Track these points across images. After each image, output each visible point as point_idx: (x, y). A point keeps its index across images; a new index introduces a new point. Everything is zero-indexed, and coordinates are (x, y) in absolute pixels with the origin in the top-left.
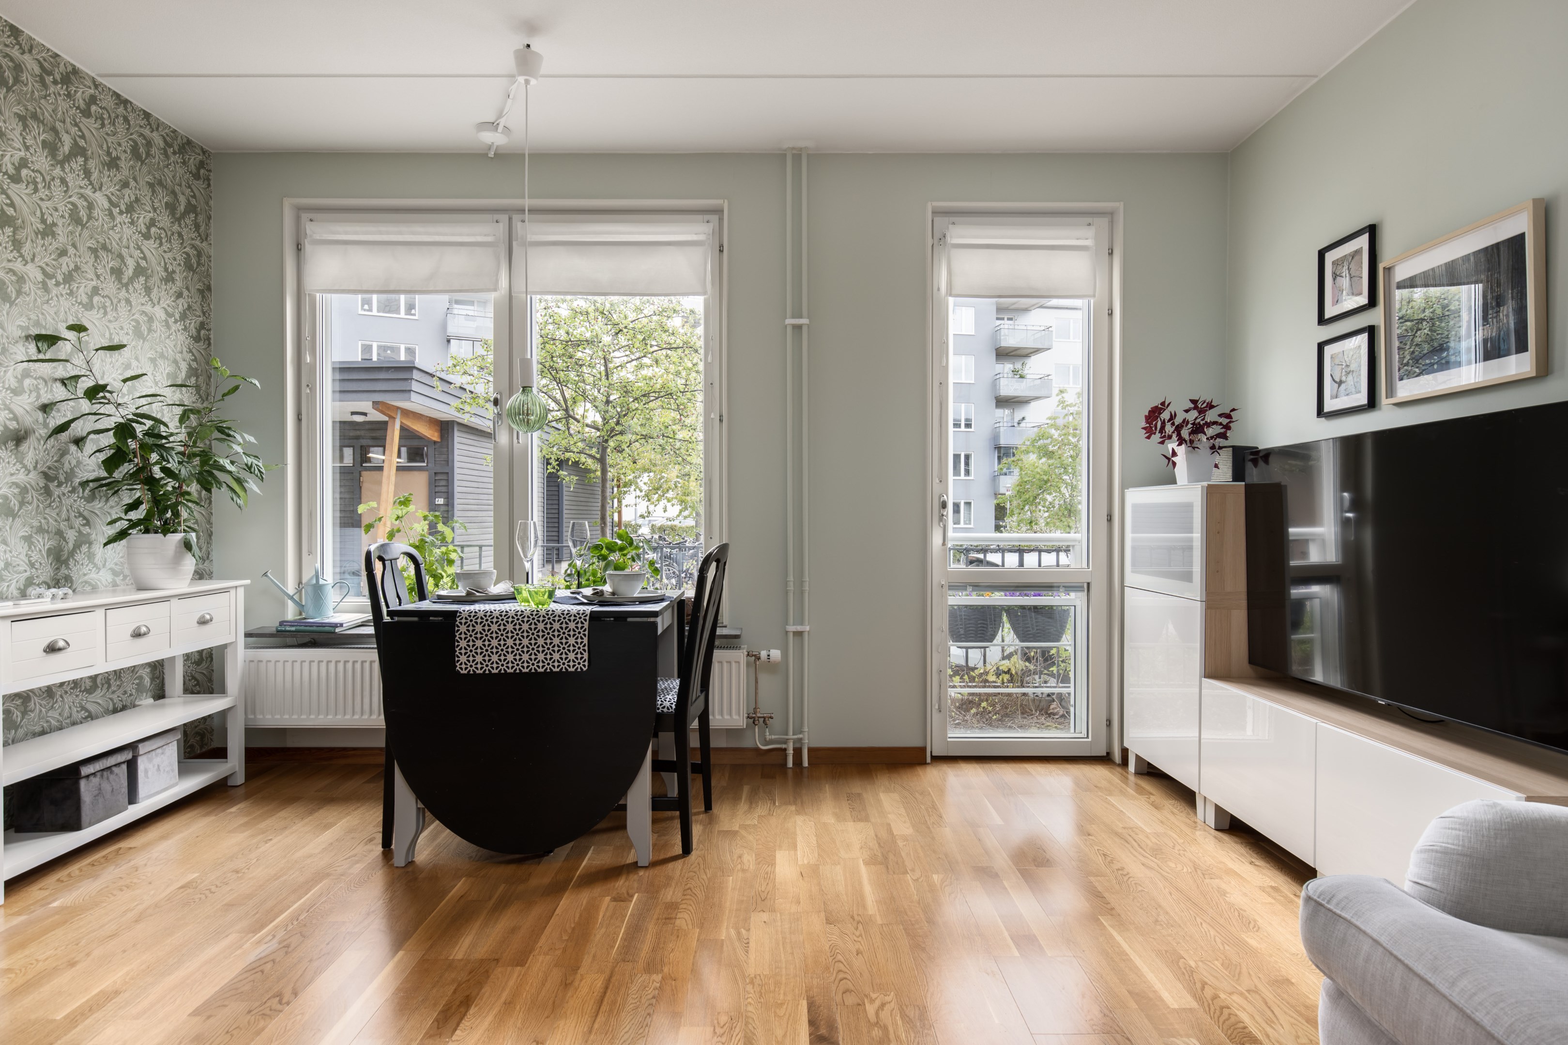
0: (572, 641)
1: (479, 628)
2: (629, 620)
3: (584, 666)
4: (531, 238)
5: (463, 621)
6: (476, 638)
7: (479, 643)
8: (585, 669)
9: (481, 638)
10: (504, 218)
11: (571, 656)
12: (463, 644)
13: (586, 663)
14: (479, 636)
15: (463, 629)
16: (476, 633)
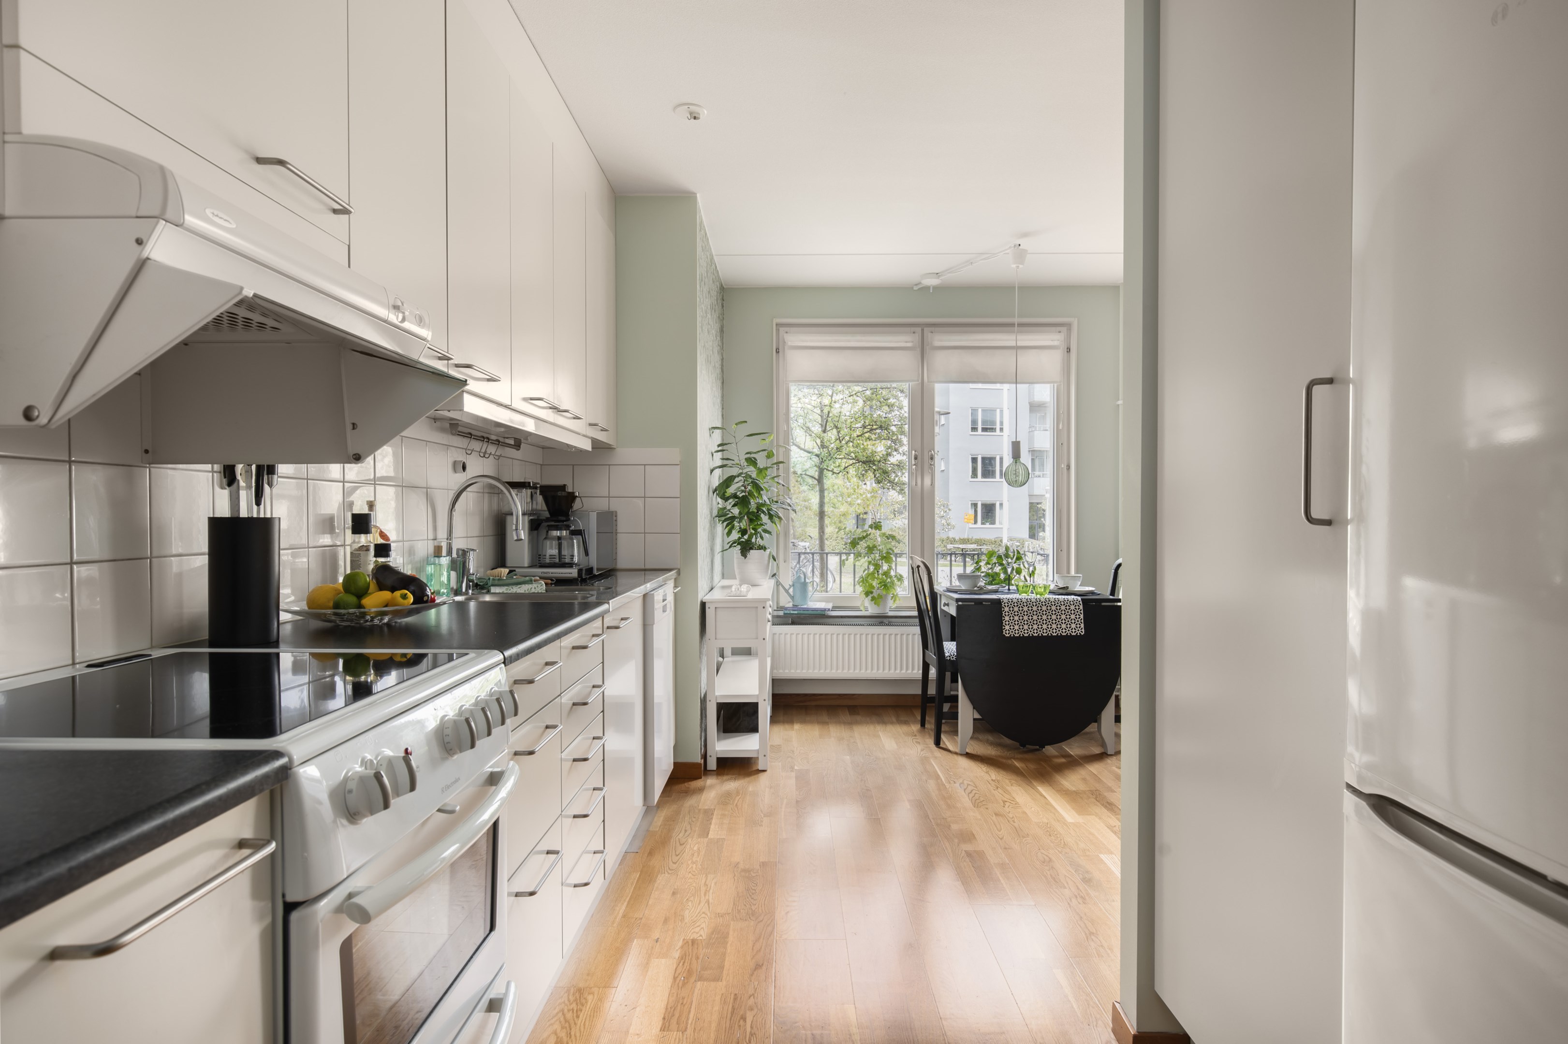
0: (1073, 617)
1: (1016, 609)
2: (1103, 604)
3: (1082, 632)
4: (937, 343)
5: (1006, 605)
6: (1015, 615)
7: (1016, 618)
8: (1082, 634)
9: (1018, 615)
10: (919, 330)
11: (1073, 626)
12: (1007, 618)
13: (1083, 630)
14: (1016, 613)
15: (1007, 609)
16: (1015, 612)
